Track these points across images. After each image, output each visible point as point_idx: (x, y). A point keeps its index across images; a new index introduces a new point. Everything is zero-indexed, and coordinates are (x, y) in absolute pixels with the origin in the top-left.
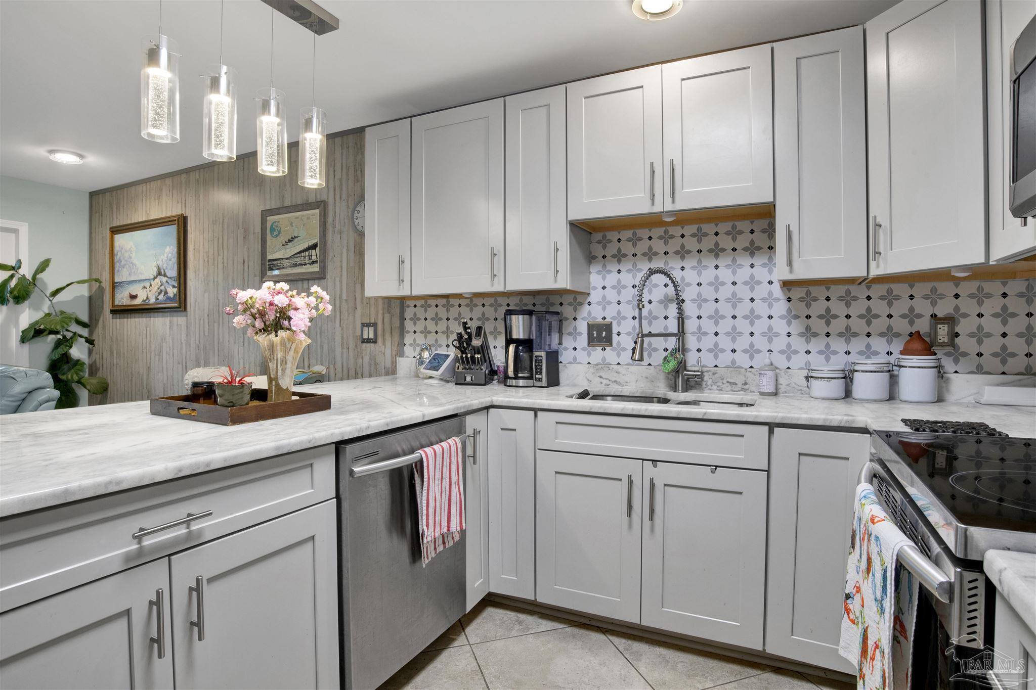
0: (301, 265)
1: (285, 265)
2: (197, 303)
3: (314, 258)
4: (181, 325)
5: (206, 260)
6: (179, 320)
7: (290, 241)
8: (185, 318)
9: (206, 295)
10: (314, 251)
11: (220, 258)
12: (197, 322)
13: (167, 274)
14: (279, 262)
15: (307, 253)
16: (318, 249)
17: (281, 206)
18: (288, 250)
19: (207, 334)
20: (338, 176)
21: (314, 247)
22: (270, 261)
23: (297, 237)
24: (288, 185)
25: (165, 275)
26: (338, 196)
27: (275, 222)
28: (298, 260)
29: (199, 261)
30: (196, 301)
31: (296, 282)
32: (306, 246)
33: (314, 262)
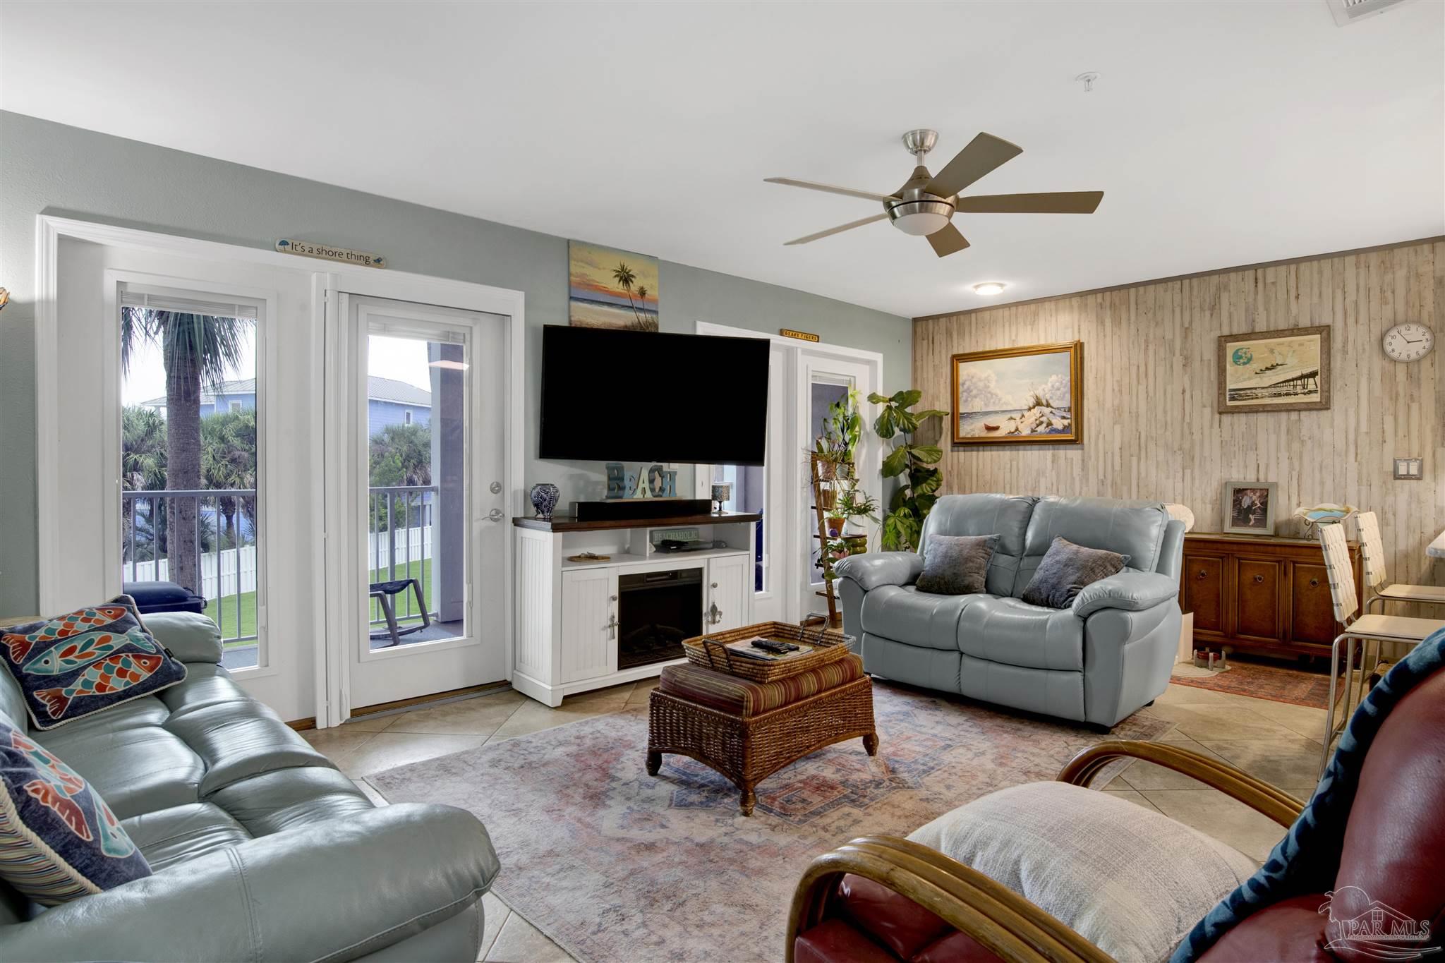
0: (1287, 394)
1: (1260, 395)
2: (1101, 436)
3: (1311, 387)
4: (1072, 459)
5: (1116, 389)
6: (1073, 453)
7: (1267, 369)
8: (1080, 452)
9: (1118, 428)
10: (1311, 380)
11: (1142, 388)
12: (1101, 455)
13: (1052, 405)
14: (1248, 392)
15: (1299, 382)
16: (1318, 378)
17: (1250, 331)
18: (1265, 379)
19: (1117, 467)
20: (1351, 297)
21: (1313, 375)
22: (1231, 390)
23: (1281, 365)
24: (1261, 309)
25: (1048, 405)
26: (1351, 320)
27: (1242, 349)
28: (1284, 390)
29: (1104, 390)
30: (1099, 432)
31: (1276, 414)
32: (1298, 374)
33: (1310, 392)
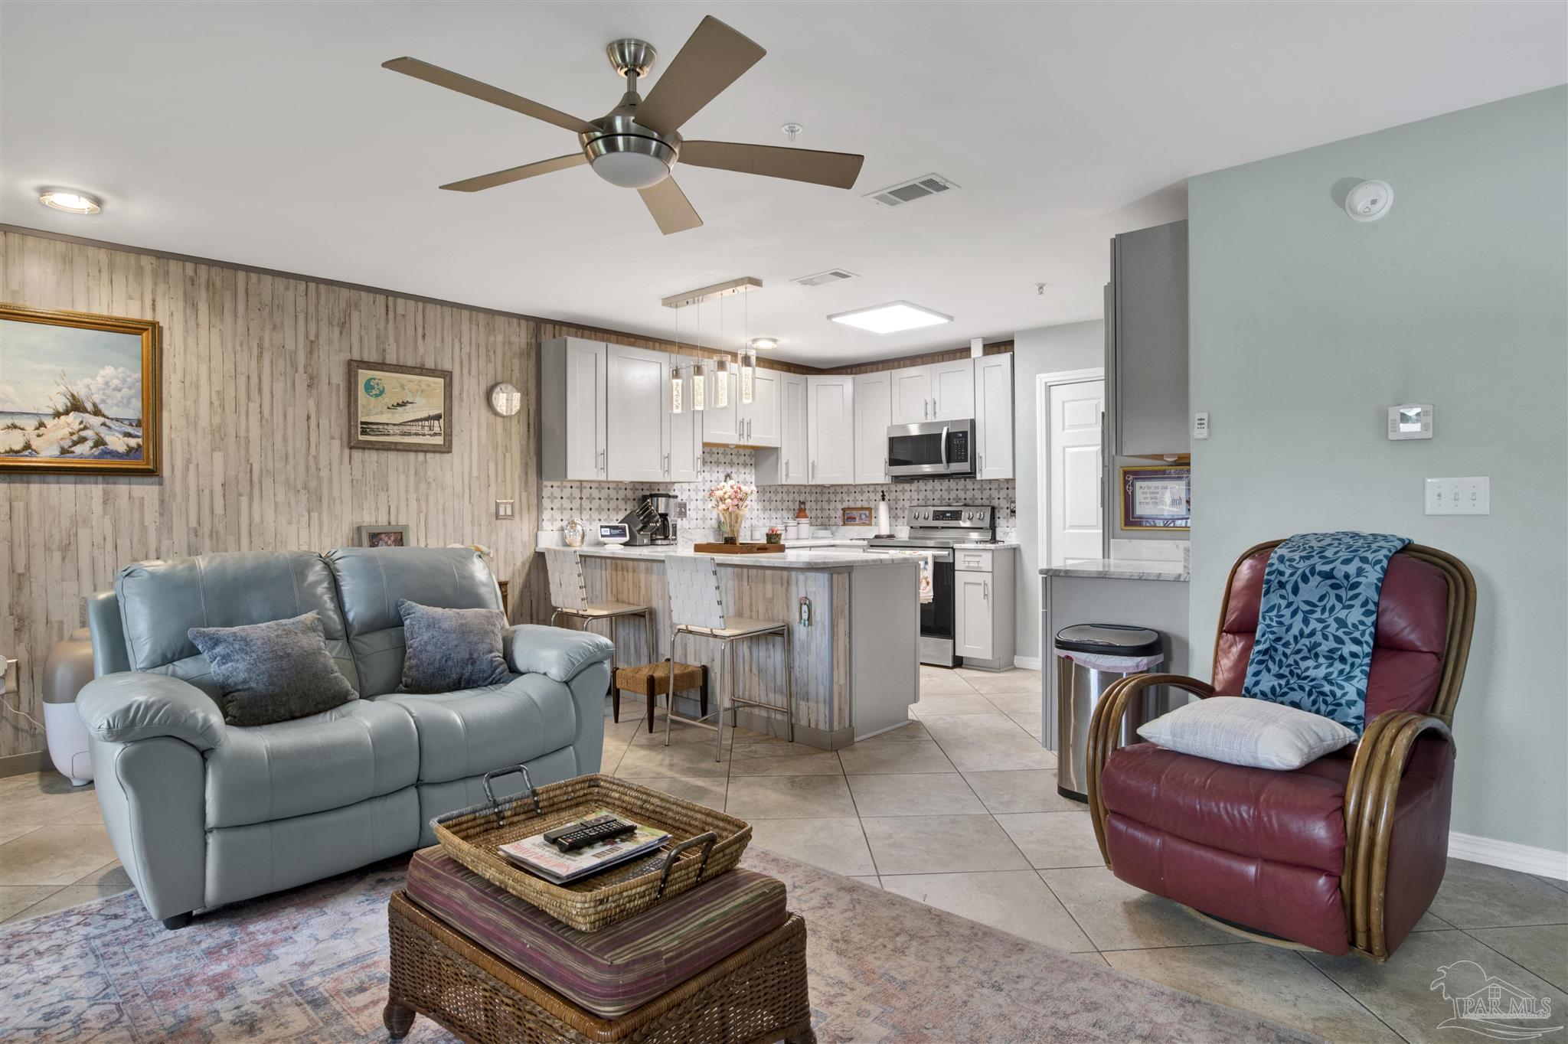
0: (417, 434)
1: (391, 431)
2: (192, 467)
3: (437, 429)
4: (143, 498)
5: (216, 403)
6: (145, 491)
7: (399, 405)
8: (156, 488)
9: (218, 456)
10: (436, 422)
11: (254, 406)
12: (193, 493)
13: (106, 413)
14: (381, 427)
15: (427, 423)
16: (442, 421)
17: (381, 361)
18: (396, 415)
19: (219, 509)
20: (466, 349)
21: (438, 417)
22: (362, 423)
23: (411, 403)
24: (391, 340)
25: (97, 412)
26: (466, 371)
27: (374, 379)
28: (414, 429)
29: (196, 402)
30: (189, 461)
31: (405, 453)
32: (425, 415)
33: (435, 434)
